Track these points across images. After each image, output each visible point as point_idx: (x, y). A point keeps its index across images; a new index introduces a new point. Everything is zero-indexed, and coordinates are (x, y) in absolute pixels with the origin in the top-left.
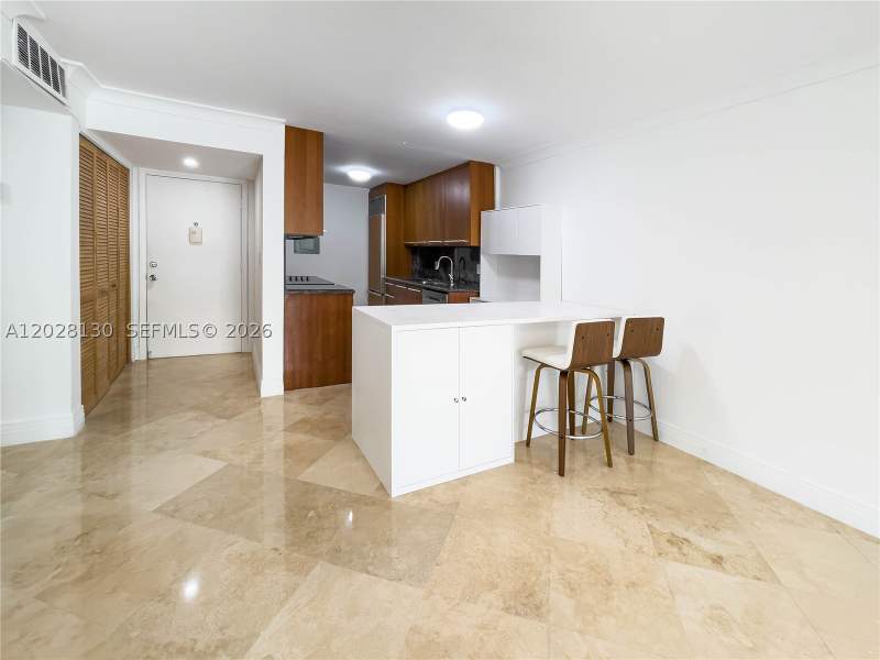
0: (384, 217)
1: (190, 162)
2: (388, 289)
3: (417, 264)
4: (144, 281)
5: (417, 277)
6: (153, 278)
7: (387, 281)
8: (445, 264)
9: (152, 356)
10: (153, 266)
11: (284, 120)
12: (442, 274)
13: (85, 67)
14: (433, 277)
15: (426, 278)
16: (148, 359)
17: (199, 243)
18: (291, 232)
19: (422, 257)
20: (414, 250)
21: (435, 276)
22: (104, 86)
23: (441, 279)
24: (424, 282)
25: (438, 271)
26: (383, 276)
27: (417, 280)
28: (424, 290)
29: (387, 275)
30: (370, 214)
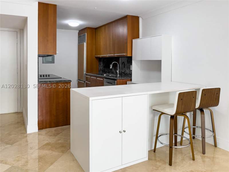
0: (85, 44)
2: (87, 78)
3: (101, 66)
5: (101, 72)
7: (87, 75)
8: (115, 66)
12: (113, 70)
14: (109, 73)
15: (105, 73)
18: (41, 53)
19: (104, 63)
20: (100, 59)
21: (110, 72)
23: (113, 73)
24: (105, 75)
25: (111, 69)
26: (84, 73)
27: (102, 74)
28: (104, 79)
29: (87, 72)
30: (79, 43)
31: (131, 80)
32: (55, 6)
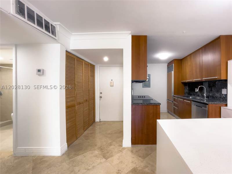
0: (173, 72)
1: (106, 59)
2: (174, 99)
3: (187, 89)
4: (99, 98)
5: (187, 95)
6: (101, 97)
8: (202, 89)
9: (101, 120)
10: (101, 93)
11: (130, 32)
12: (199, 93)
13: (61, 24)
14: (194, 95)
15: (191, 95)
16: (100, 121)
17: (113, 86)
19: (189, 87)
20: (185, 84)
21: (196, 94)
22: (73, 34)
23: (198, 96)
24: (191, 97)
25: (197, 92)
26: (172, 95)
27: (187, 97)
28: (192, 102)
29: (174, 95)
30: (168, 72)
31: (226, 105)
32: (146, 37)
